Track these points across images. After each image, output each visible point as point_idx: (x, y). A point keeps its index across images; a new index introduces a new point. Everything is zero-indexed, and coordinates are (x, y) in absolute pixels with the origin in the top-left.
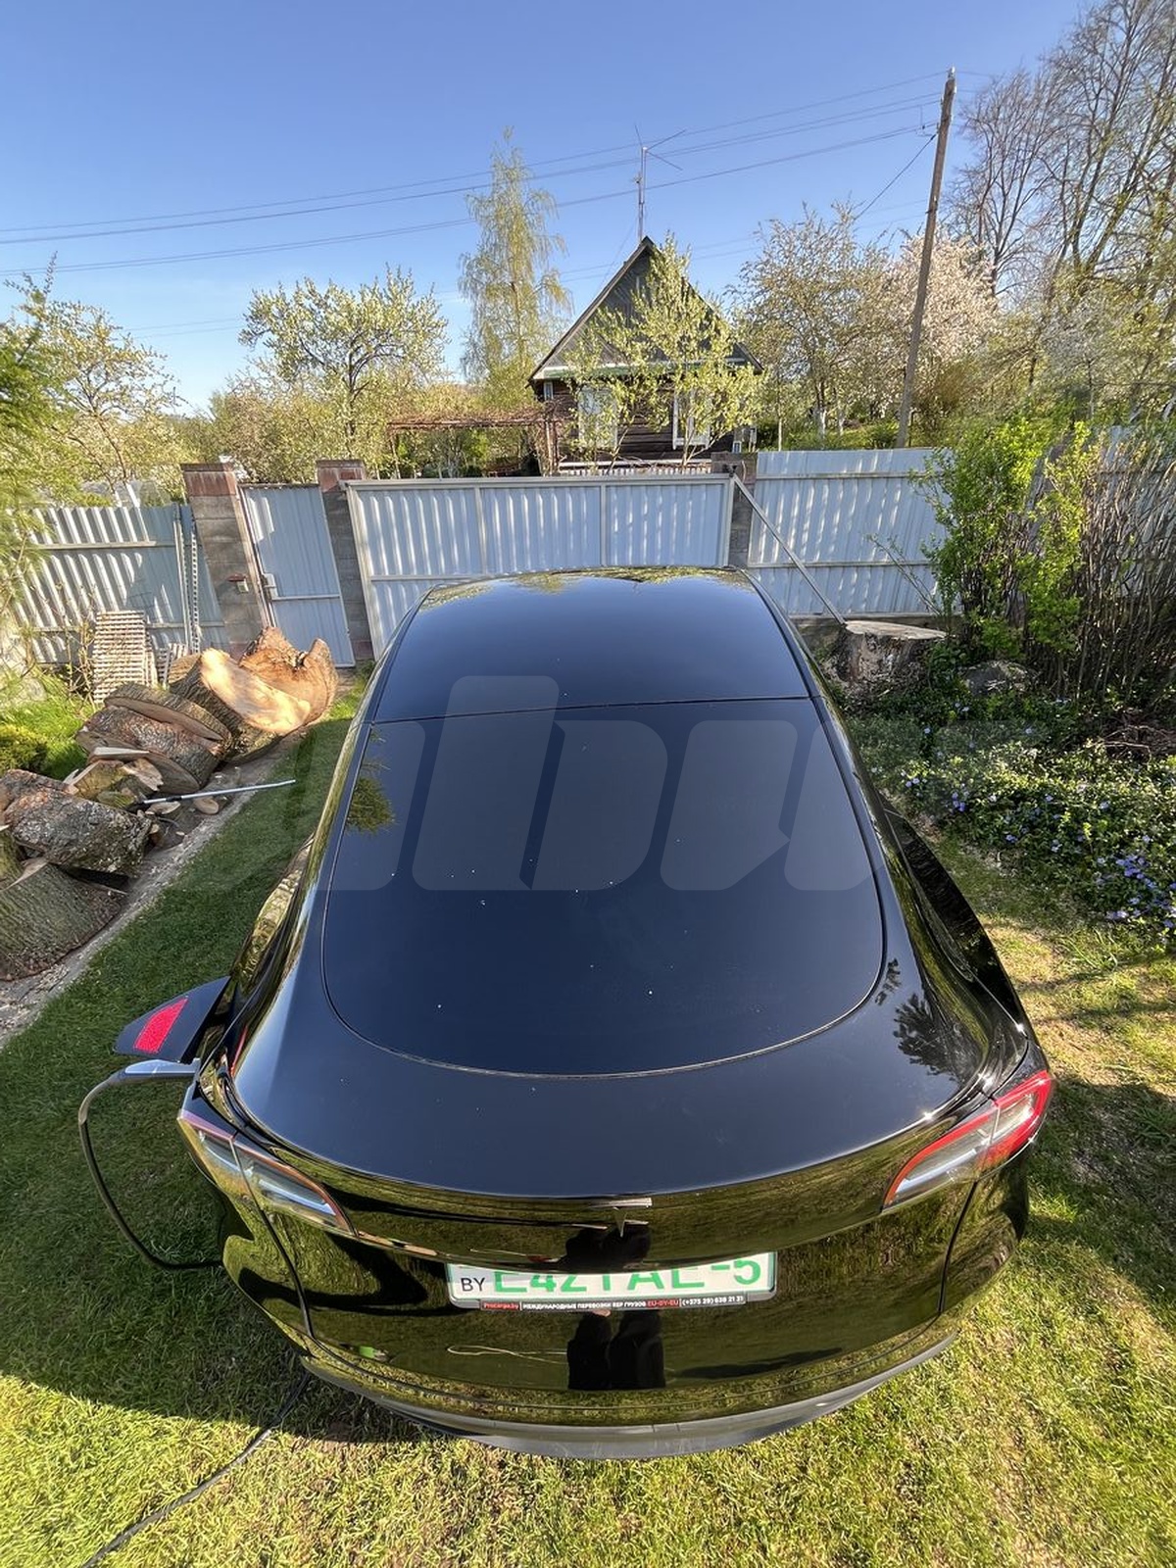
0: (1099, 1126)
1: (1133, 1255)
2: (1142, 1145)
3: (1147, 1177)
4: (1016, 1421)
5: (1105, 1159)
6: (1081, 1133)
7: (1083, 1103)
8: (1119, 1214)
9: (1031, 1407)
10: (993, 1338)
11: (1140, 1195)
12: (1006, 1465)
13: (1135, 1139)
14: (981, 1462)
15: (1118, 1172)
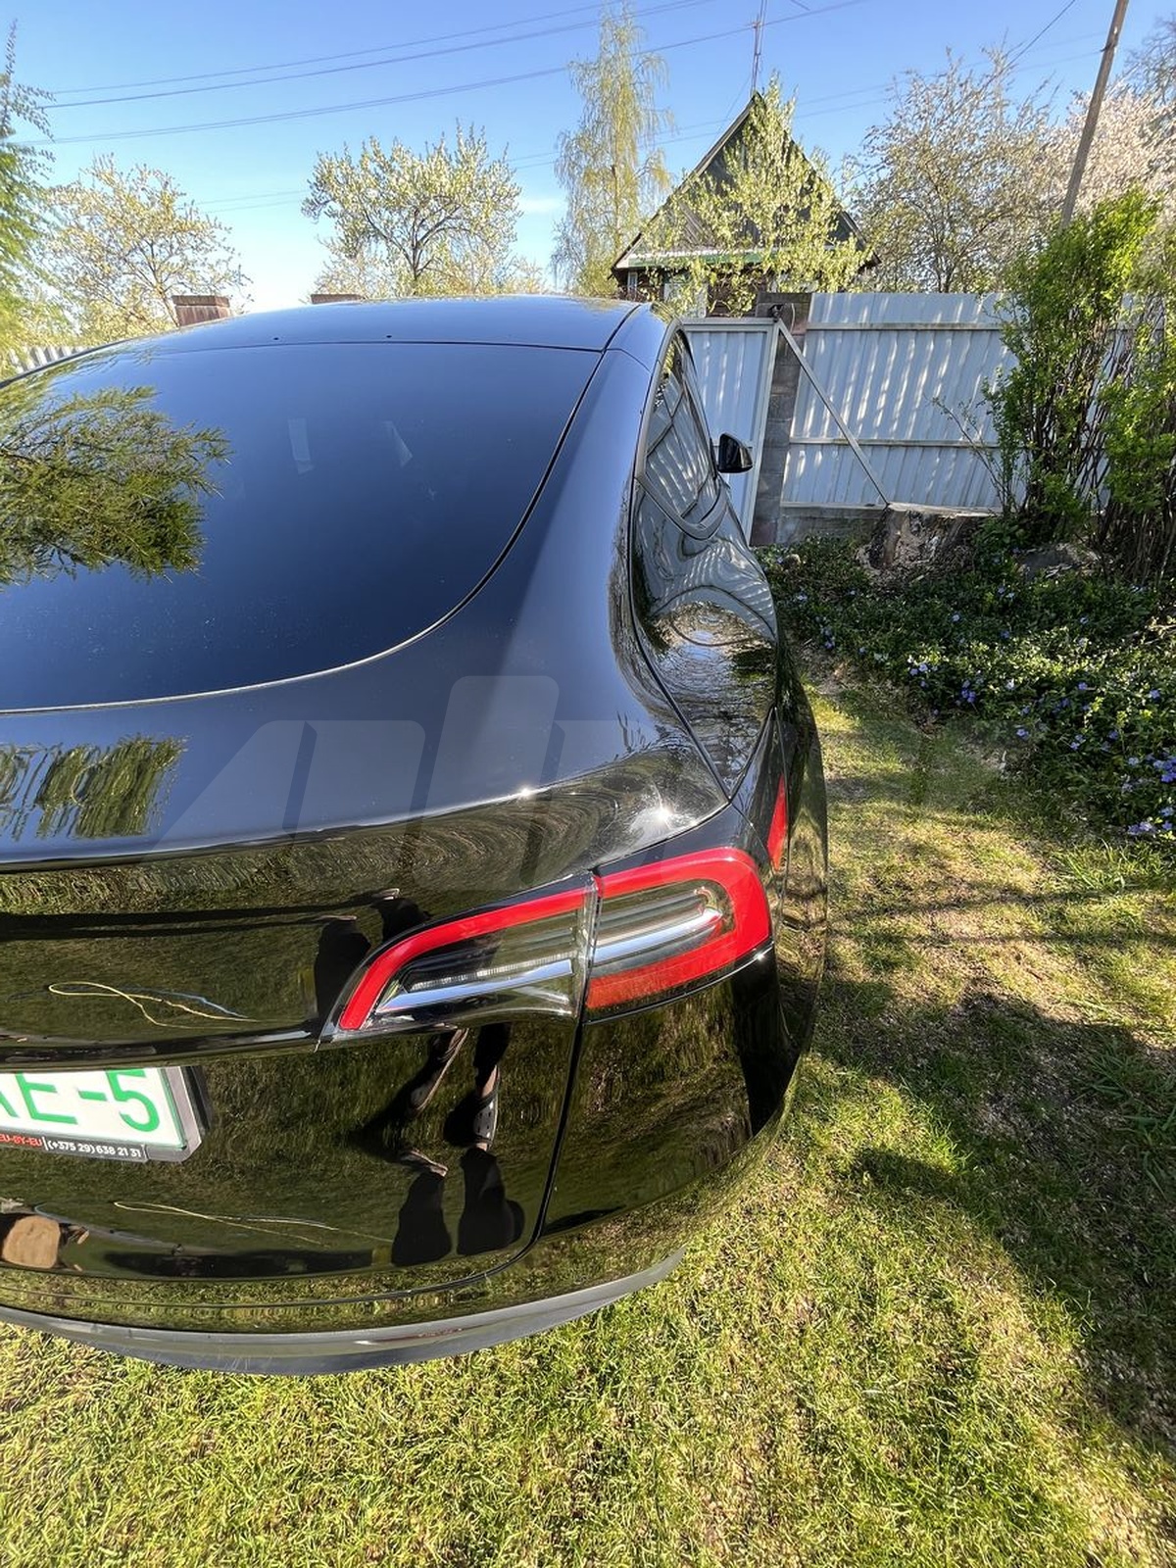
0: (1036, 1069)
1: (1028, 1235)
2: (1088, 1101)
3: (1082, 1140)
4: (774, 1417)
5: (1029, 1110)
6: (1005, 1075)
7: (1019, 1039)
8: (1024, 1180)
9: (800, 1404)
10: (783, 1304)
11: (1062, 1160)
12: (737, 1472)
13: (1080, 1091)
14: (704, 1461)
15: (1043, 1128)
